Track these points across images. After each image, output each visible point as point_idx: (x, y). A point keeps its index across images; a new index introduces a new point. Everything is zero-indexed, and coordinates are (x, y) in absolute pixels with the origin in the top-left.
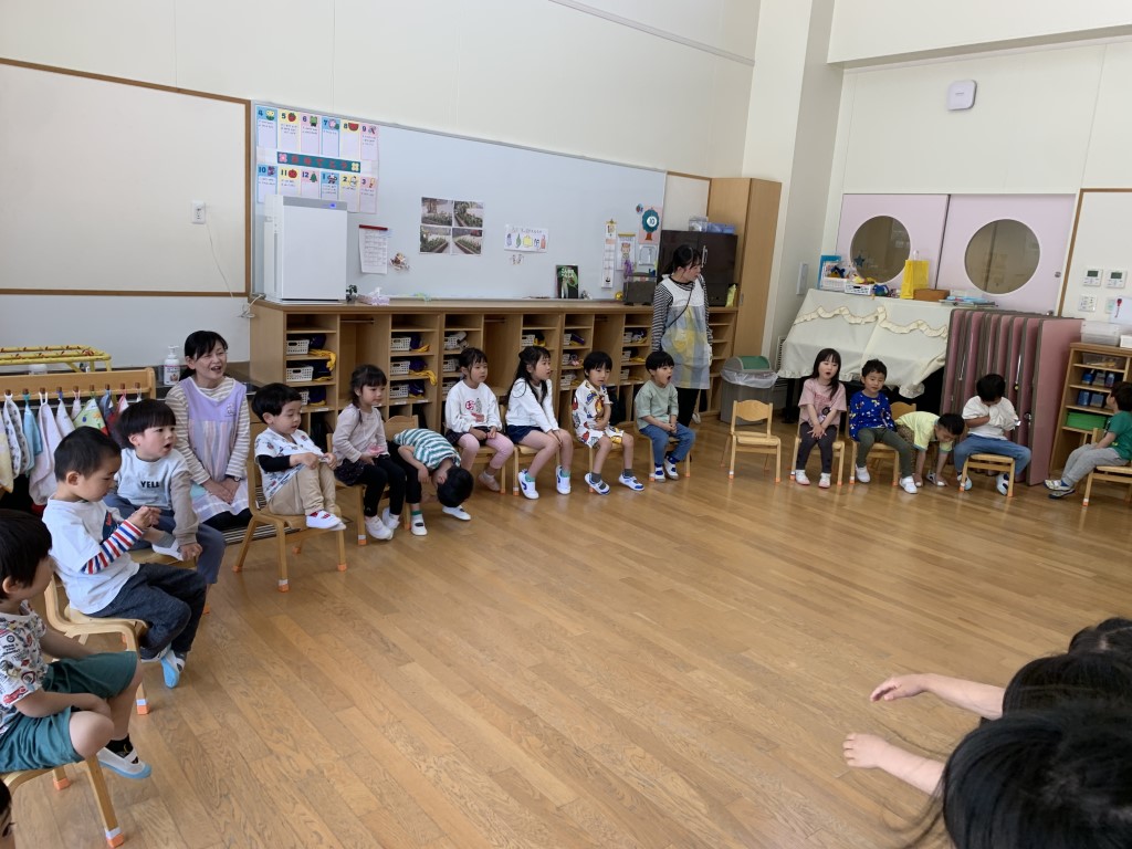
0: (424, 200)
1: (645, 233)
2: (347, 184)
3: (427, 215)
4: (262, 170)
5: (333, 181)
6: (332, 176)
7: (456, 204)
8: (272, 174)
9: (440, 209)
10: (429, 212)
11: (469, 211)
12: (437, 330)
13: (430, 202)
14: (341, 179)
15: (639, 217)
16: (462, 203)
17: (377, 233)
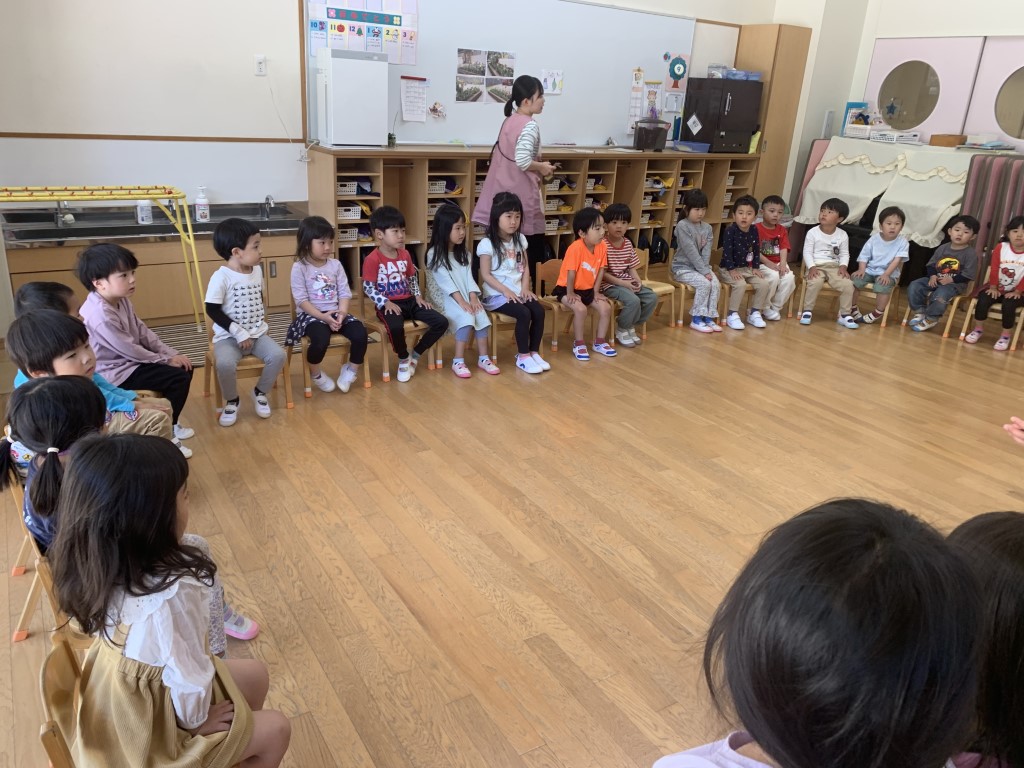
0: (460, 51)
1: (672, 81)
2: (389, 37)
3: (462, 65)
4: (314, 25)
5: (377, 34)
6: (376, 30)
7: (490, 54)
8: (322, 28)
9: (474, 60)
10: (465, 62)
11: (501, 61)
12: (469, 174)
13: (466, 53)
14: (384, 32)
15: (667, 65)
16: (495, 53)
17: (417, 83)
